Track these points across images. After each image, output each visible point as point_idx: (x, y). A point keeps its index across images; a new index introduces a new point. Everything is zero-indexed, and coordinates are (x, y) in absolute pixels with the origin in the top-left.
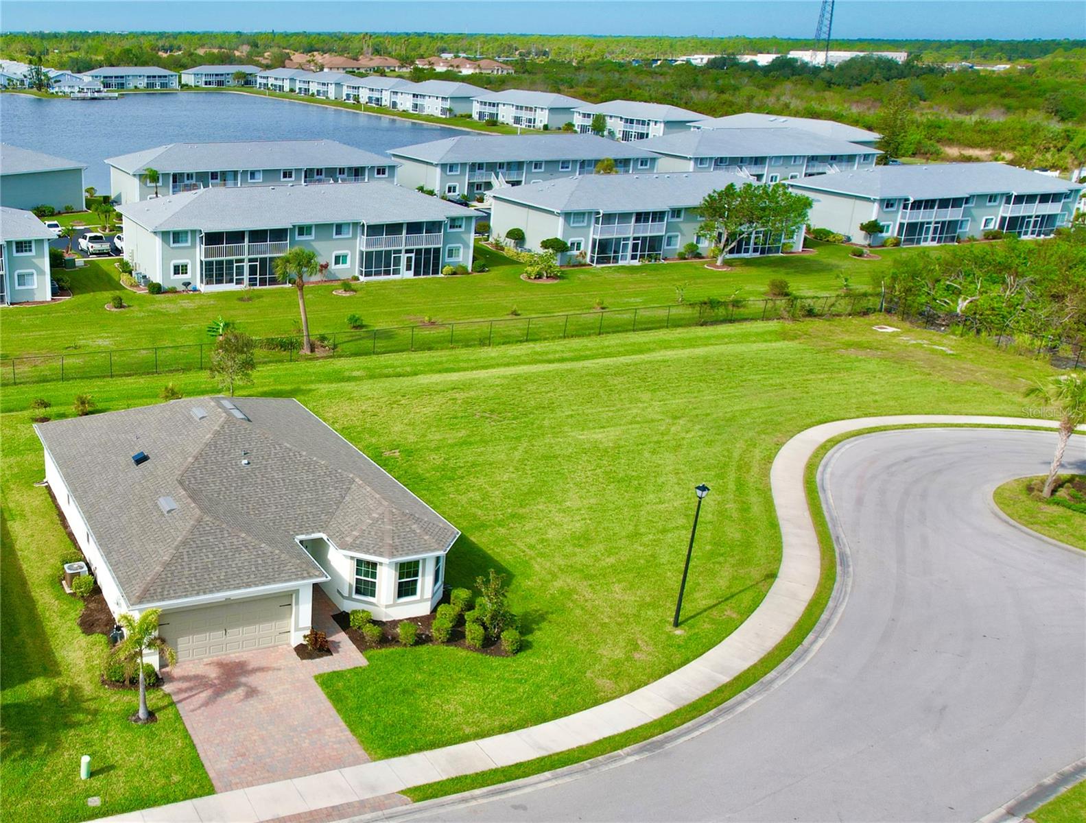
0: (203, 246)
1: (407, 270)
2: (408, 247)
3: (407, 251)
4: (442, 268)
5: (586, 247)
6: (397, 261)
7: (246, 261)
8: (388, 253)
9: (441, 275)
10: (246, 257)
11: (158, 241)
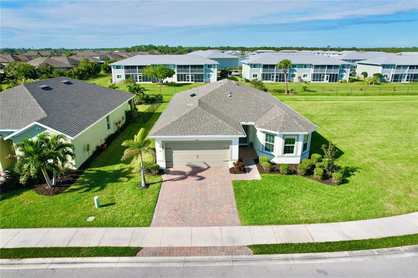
0: (262, 69)
1: (326, 80)
2: (327, 73)
3: (327, 74)
4: (338, 81)
5: (390, 76)
6: (323, 77)
7: (275, 74)
8: (321, 74)
9: (337, 82)
10: (275, 73)
11: (249, 67)
